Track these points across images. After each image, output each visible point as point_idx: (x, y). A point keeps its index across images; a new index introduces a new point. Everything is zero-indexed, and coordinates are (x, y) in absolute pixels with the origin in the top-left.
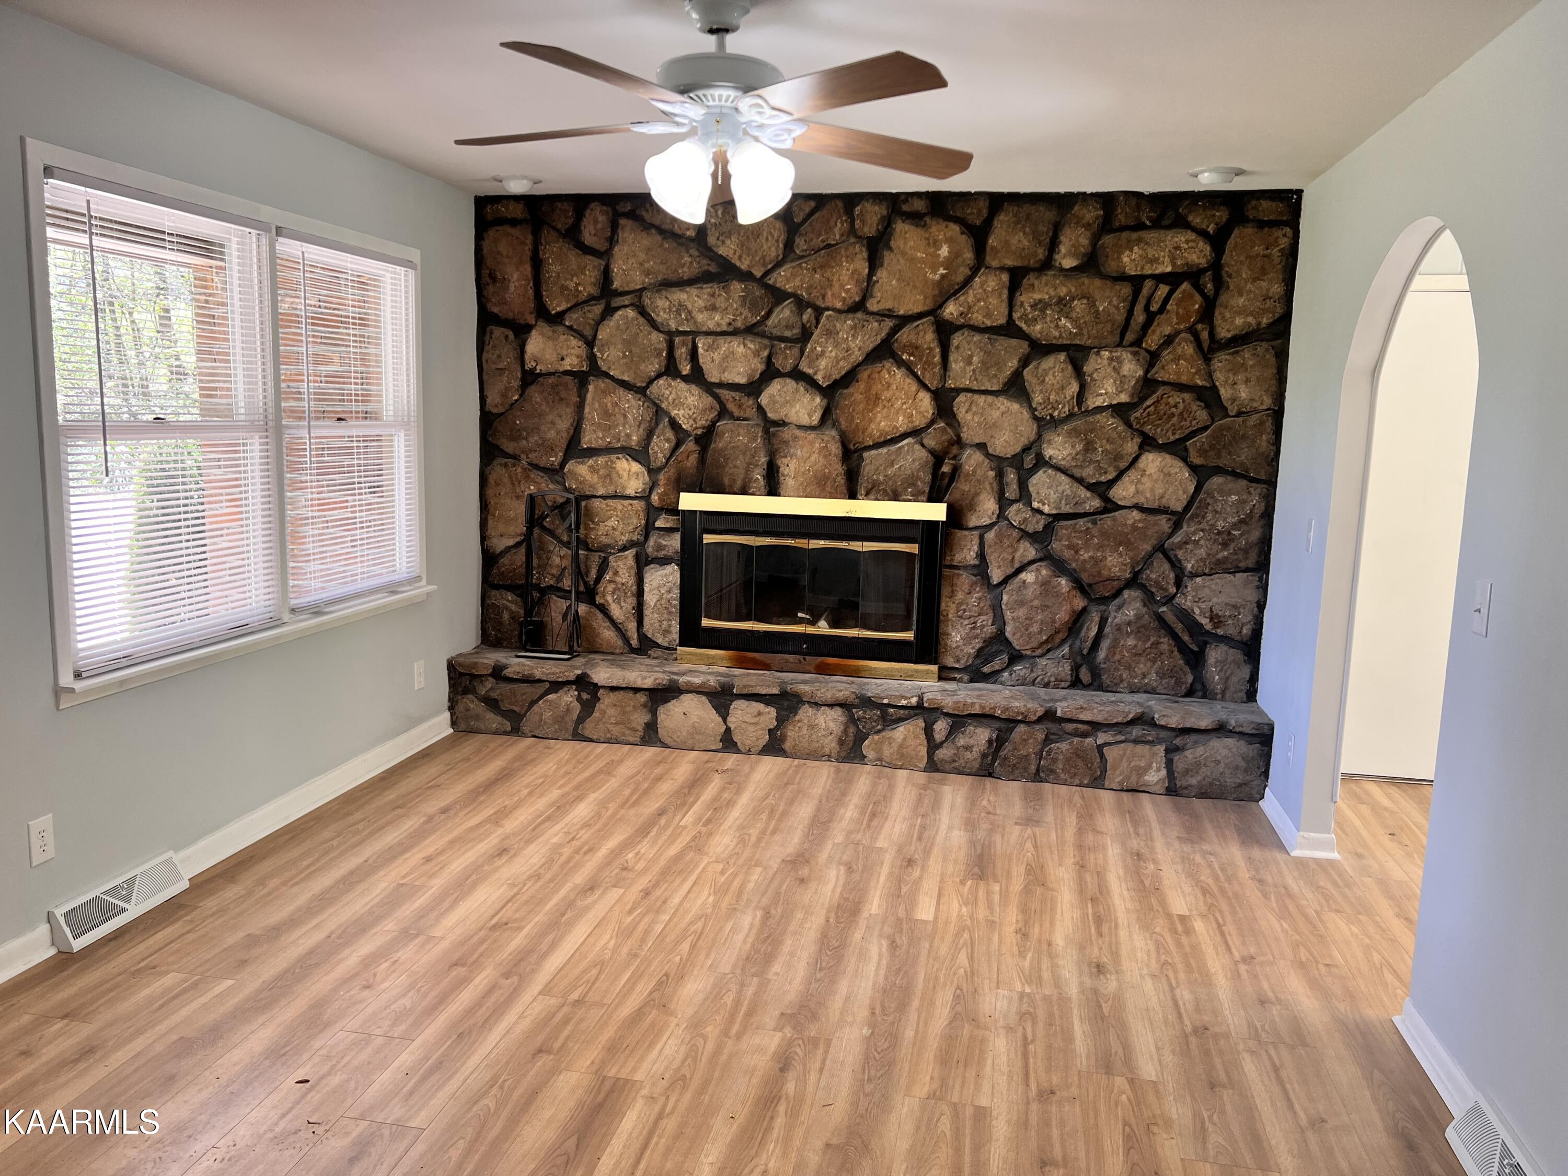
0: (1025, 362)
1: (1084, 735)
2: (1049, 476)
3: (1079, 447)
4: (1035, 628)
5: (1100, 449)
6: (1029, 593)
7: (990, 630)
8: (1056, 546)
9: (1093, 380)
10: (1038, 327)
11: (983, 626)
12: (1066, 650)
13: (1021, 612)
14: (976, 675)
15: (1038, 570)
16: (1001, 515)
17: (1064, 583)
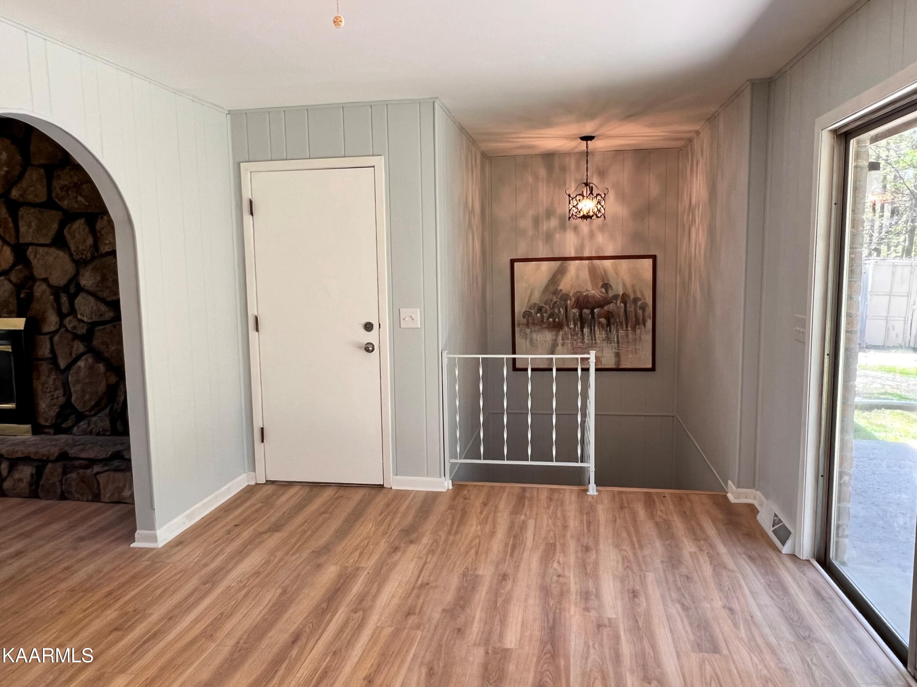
0: (62, 225)
1: (86, 467)
2: (84, 298)
3: (98, 278)
4: (87, 397)
5: (111, 279)
6: (82, 375)
7: (62, 400)
8: (96, 343)
9: (101, 235)
10: (66, 202)
11: (58, 398)
12: (107, 411)
13: (79, 387)
14: (58, 430)
15: (86, 359)
16: (62, 325)
17: (101, 367)
